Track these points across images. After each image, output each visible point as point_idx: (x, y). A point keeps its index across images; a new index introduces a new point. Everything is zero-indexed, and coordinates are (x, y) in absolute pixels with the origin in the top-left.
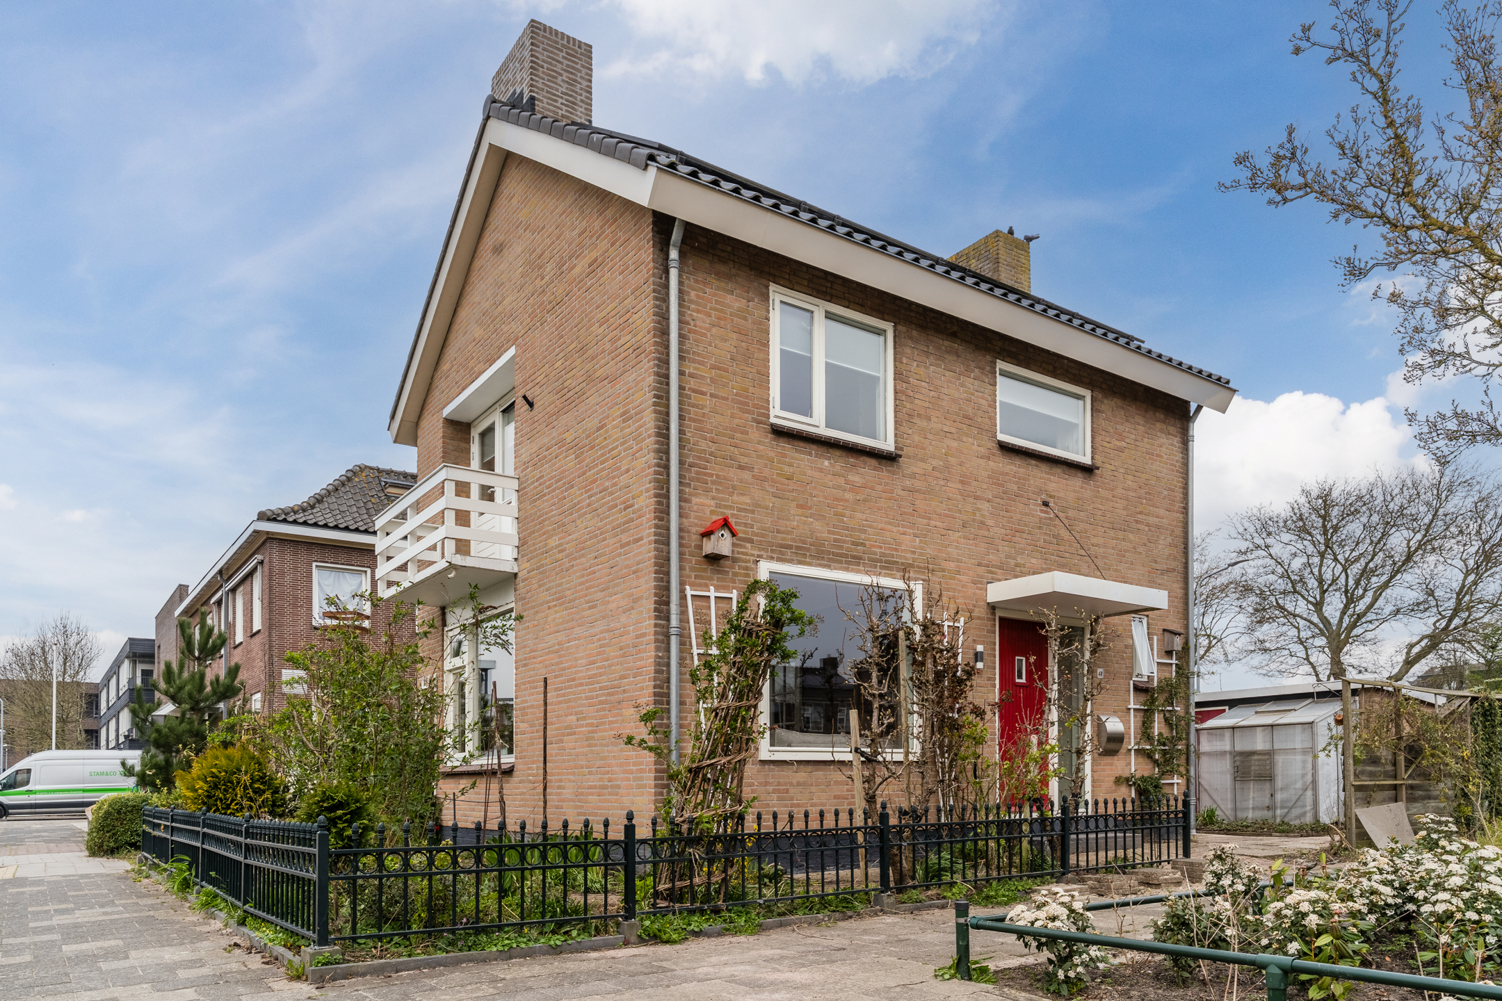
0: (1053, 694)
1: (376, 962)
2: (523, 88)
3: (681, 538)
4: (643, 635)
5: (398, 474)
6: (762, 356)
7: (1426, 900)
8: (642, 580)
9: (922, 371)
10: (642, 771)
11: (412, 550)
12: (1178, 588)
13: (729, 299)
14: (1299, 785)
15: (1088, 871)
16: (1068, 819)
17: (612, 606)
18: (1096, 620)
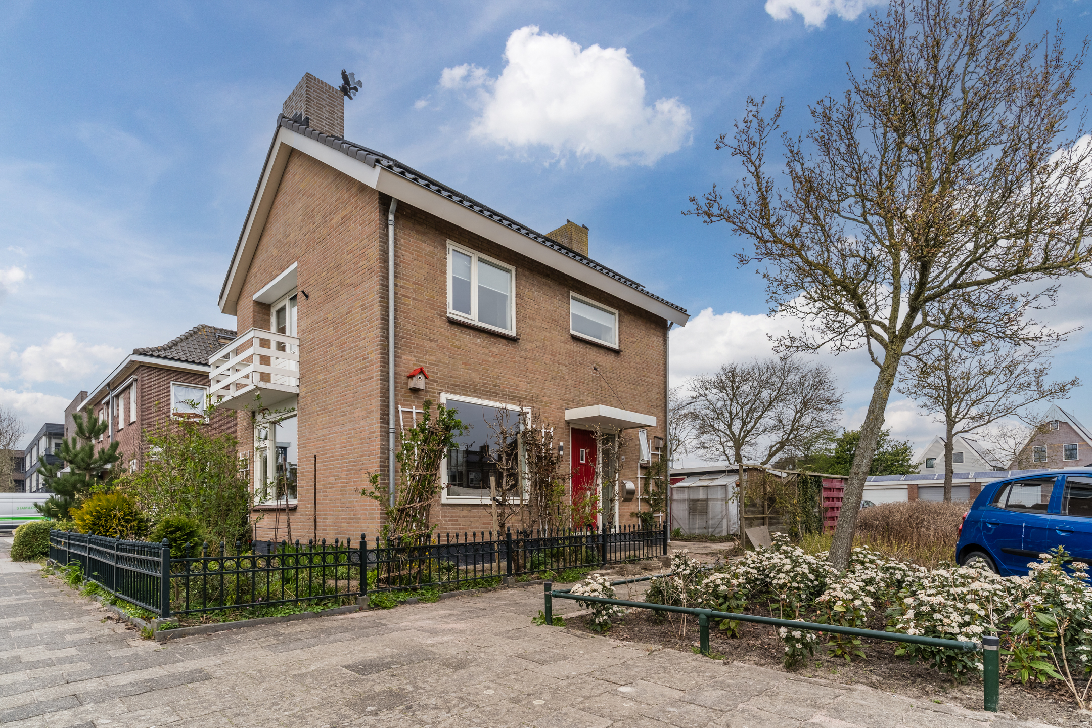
0: (599, 469)
1: (202, 626)
2: (302, 111)
3: (395, 378)
4: (374, 432)
5: (227, 331)
6: (442, 279)
7: (774, 578)
8: (373, 401)
9: (530, 294)
10: (373, 509)
11: (234, 377)
12: (661, 415)
13: (424, 245)
14: (720, 516)
15: (616, 562)
16: (606, 536)
17: (356, 415)
18: (621, 431)
